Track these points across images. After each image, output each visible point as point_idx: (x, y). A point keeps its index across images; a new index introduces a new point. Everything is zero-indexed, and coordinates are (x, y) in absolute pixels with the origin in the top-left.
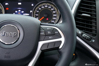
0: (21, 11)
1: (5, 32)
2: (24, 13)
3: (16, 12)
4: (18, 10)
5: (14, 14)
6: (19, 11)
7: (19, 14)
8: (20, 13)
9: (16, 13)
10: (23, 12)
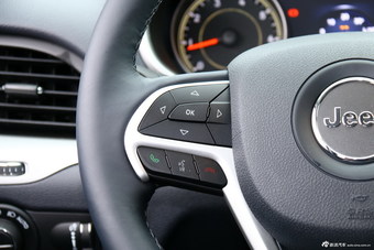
0: (352, 17)
1: (338, 110)
2: (366, 25)
3: (331, 22)
4: (336, 15)
5: (322, 31)
6: (345, 17)
7: (345, 31)
8: (347, 27)
9: (329, 30)
10: (359, 21)
